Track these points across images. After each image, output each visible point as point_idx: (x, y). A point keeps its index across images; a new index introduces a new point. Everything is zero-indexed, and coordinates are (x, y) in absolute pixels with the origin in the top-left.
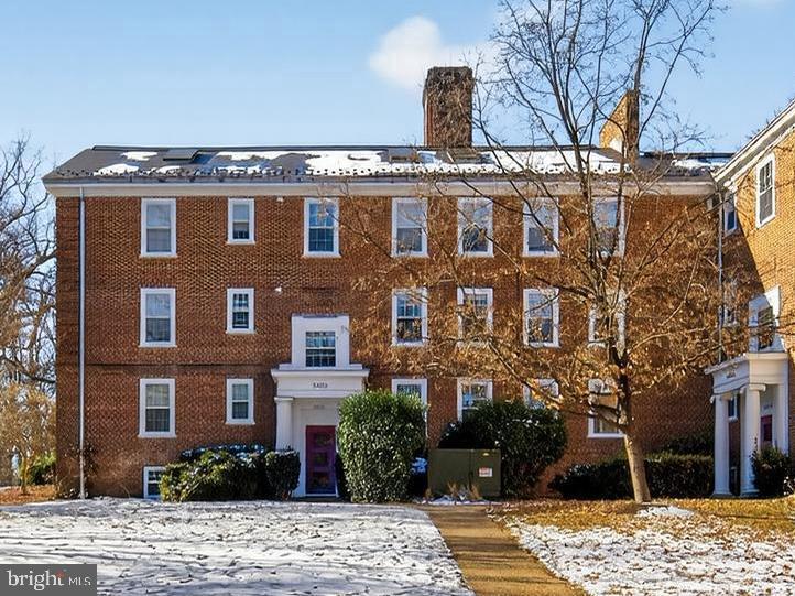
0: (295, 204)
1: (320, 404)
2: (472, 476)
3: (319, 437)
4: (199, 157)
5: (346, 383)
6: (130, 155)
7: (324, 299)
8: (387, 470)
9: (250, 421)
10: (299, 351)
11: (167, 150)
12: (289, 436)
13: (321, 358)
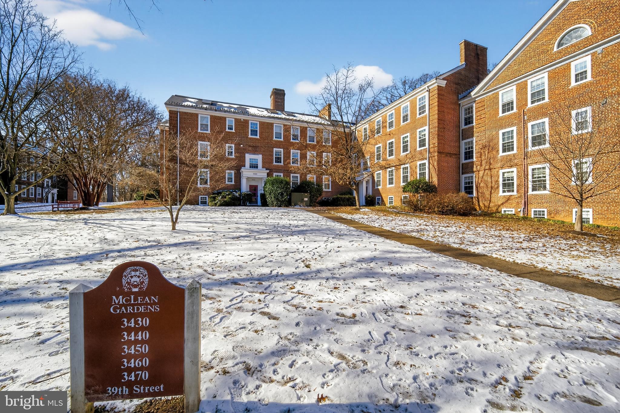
0: (246, 122)
1: (254, 179)
2: (302, 200)
3: (254, 189)
4: (213, 103)
5: (262, 173)
6: (189, 99)
7: (255, 150)
8: (282, 198)
9: (233, 183)
10: (247, 164)
11: (202, 100)
12: (245, 188)
13: (254, 166)
